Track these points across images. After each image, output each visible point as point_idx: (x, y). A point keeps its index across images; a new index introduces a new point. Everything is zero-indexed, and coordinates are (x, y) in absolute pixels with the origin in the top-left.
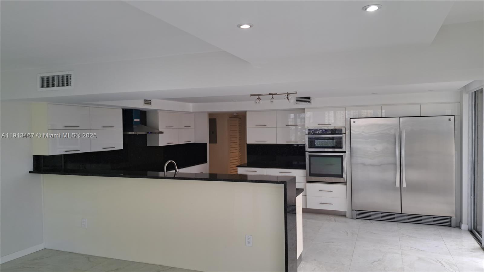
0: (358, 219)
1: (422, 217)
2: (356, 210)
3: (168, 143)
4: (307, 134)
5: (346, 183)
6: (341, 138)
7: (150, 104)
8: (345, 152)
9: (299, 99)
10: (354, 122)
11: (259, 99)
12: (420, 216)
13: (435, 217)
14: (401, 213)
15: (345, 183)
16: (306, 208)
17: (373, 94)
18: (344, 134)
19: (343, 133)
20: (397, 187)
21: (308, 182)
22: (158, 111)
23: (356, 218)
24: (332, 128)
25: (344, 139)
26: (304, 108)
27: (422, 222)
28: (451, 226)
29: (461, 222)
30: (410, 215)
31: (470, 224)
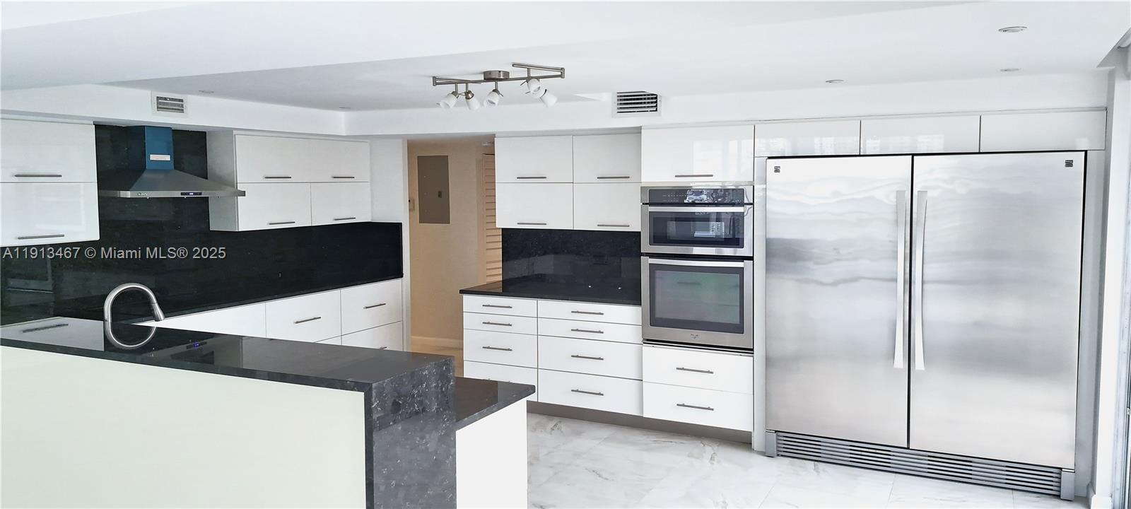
0: (782, 456)
1: (971, 462)
2: (776, 431)
3: (271, 224)
4: (647, 204)
5: (752, 350)
6: (742, 215)
7: (182, 111)
8: (751, 258)
9: (627, 100)
10: (777, 170)
11: (468, 94)
12: (967, 460)
13: (1011, 466)
14: (908, 448)
15: (749, 351)
16: (642, 417)
17: (830, 82)
18: (751, 204)
19: (746, 201)
20: (897, 369)
21: (649, 341)
22: (235, 132)
23: (778, 455)
24: (717, 186)
25: (747, 221)
26: (640, 128)
27: (971, 478)
28: (1058, 497)
29: (1091, 485)
30: (934, 456)
31: (1118, 496)
